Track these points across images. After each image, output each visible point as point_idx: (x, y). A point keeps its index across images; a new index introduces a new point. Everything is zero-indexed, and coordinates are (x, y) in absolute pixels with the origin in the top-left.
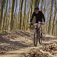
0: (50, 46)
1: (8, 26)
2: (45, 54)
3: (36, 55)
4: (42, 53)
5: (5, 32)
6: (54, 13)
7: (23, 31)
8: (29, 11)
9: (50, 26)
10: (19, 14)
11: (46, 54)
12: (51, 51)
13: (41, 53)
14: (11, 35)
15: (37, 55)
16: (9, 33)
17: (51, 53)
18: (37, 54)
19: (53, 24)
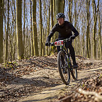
0: (94, 80)
1: (14, 53)
2: (88, 96)
3: (72, 100)
4: (84, 95)
5: (12, 63)
6: (93, 19)
7: (43, 58)
8: (49, 21)
9: (90, 43)
10: (31, 29)
11: (90, 96)
12: (98, 88)
13: (81, 94)
14: (23, 69)
15: (74, 99)
16: (19, 66)
17: (98, 92)
18: (74, 97)
19: (94, 39)
